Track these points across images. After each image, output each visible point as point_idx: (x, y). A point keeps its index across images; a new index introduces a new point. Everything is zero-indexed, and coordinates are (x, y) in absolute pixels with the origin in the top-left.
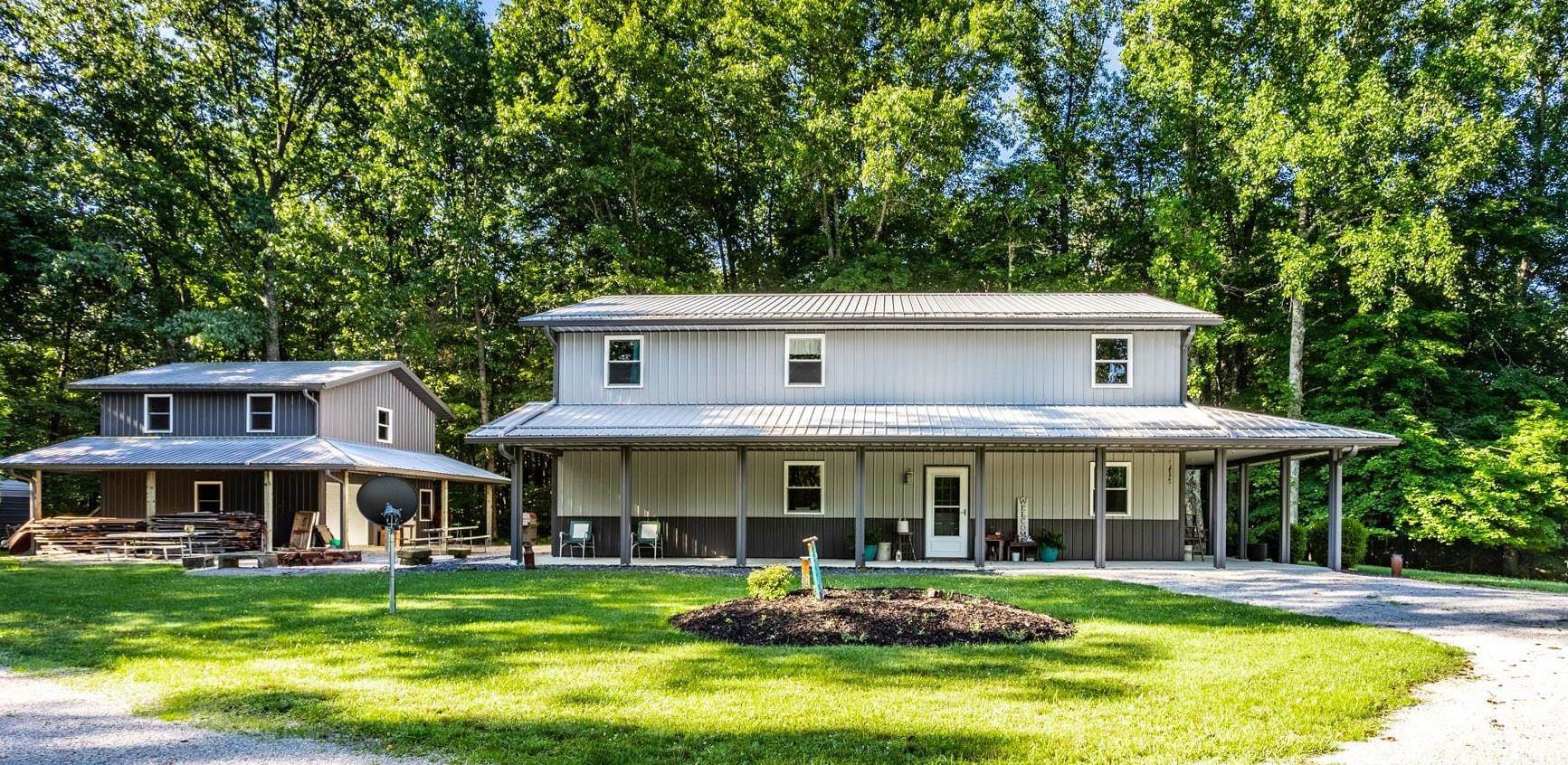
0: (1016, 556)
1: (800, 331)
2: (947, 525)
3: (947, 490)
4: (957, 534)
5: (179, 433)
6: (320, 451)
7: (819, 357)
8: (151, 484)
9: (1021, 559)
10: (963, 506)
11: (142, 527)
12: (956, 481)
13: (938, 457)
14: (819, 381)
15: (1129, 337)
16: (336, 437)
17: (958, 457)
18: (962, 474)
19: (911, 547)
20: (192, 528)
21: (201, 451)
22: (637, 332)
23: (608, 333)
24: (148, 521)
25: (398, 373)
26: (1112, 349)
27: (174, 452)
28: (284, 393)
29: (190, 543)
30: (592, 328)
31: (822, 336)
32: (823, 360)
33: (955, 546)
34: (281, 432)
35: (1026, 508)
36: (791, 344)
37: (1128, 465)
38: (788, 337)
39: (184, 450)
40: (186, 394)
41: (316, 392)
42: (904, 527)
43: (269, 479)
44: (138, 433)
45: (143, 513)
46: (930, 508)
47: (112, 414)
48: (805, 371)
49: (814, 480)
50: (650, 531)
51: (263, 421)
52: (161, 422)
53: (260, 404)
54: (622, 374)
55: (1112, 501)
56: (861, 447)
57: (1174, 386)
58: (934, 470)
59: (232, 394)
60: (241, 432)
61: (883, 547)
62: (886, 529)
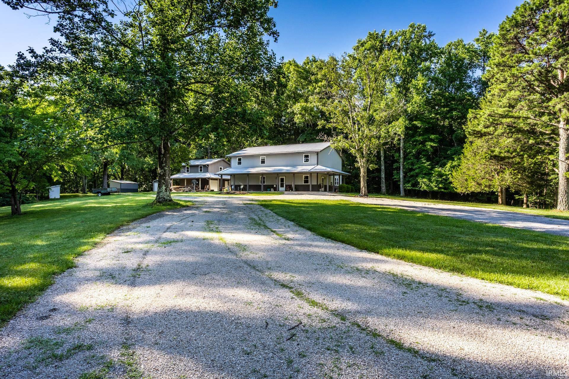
0: (291, 190)
1: (262, 156)
2: (282, 186)
3: (282, 180)
5: (191, 173)
6: (208, 175)
8: (185, 181)
10: (284, 183)
11: (184, 187)
12: (283, 179)
13: (281, 175)
14: (265, 163)
15: (309, 154)
16: (211, 172)
17: (284, 175)
18: (284, 177)
20: (189, 187)
21: (192, 175)
22: (241, 157)
23: (237, 157)
25: (223, 160)
26: (307, 156)
27: (190, 176)
28: (204, 166)
29: (189, 190)
30: (235, 157)
31: (265, 156)
32: (265, 160)
33: (284, 189)
34: (203, 172)
35: (294, 183)
36: (261, 158)
37: (308, 176)
40: (192, 166)
41: (208, 165)
42: (275, 186)
43: (200, 180)
44: (185, 173)
45: (184, 185)
46: (280, 183)
47: (182, 170)
48: (263, 162)
49: (264, 179)
50: (242, 187)
51: (201, 170)
52: (188, 171)
53: (201, 167)
54: (240, 163)
55: (306, 181)
56: (263, 174)
57: (316, 162)
58: (280, 177)
59: (197, 166)
60: (198, 172)
61: (272, 189)
62: (272, 186)
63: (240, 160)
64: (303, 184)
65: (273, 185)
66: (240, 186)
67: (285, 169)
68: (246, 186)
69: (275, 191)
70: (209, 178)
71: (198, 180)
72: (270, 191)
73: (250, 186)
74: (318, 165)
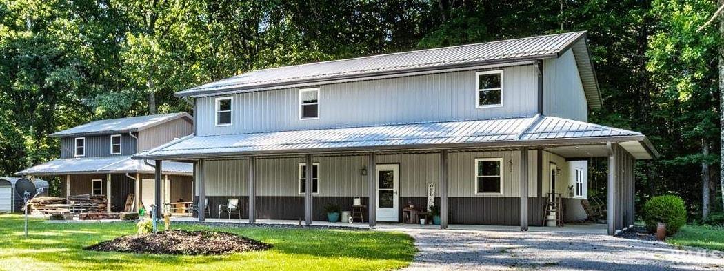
0: (422, 221)
1: (307, 87)
2: (386, 202)
3: (387, 178)
4: (392, 206)
5: (88, 156)
6: (127, 164)
7: (316, 101)
8: (69, 180)
9: (425, 224)
10: (395, 189)
12: (392, 173)
13: (381, 158)
14: (317, 116)
15: (501, 72)
17: (394, 158)
18: (395, 169)
19: (362, 215)
20: (74, 202)
22: (229, 95)
23: (217, 96)
24: (67, 199)
25: (185, 118)
26: (491, 81)
27: (82, 165)
28: (125, 134)
29: (74, 209)
30: (210, 96)
31: (318, 89)
32: (318, 103)
33: (392, 213)
35: (434, 190)
36: (302, 95)
37: (501, 160)
38: (301, 91)
39: (88, 164)
40: (91, 137)
41: (136, 133)
42: (357, 202)
43: (109, 178)
44: (72, 156)
45: (65, 196)
46: (378, 189)
47: (65, 148)
48: (310, 110)
49: (315, 175)
50: (233, 203)
51: (116, 149)
52: (80, 152)
53: (116, 140)
54: (225, 118)
55: (489, 184)
56: (309, 155)
57: (533, 103)
58: (380, 168)
59: (106, 135)
60: (108, 155)
61: (345, 214)
62: (346, 203)
63: (225, 105)
64: (476, 194)
65: (351, 200)
66: (225, 200)
67: (398, 135)
68: (246, 198)
69: (356, 220)
70: (134, 174)
71: (103, 176)
72: (339, 220)
73: (260, 200)
74: (541, 112)
